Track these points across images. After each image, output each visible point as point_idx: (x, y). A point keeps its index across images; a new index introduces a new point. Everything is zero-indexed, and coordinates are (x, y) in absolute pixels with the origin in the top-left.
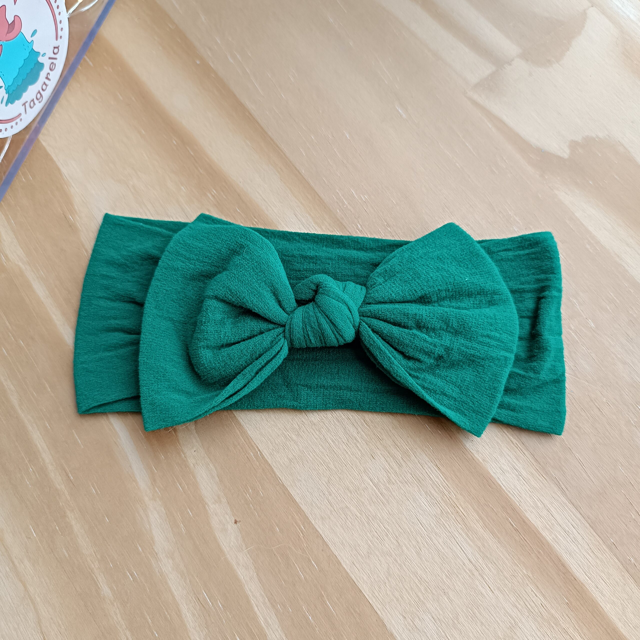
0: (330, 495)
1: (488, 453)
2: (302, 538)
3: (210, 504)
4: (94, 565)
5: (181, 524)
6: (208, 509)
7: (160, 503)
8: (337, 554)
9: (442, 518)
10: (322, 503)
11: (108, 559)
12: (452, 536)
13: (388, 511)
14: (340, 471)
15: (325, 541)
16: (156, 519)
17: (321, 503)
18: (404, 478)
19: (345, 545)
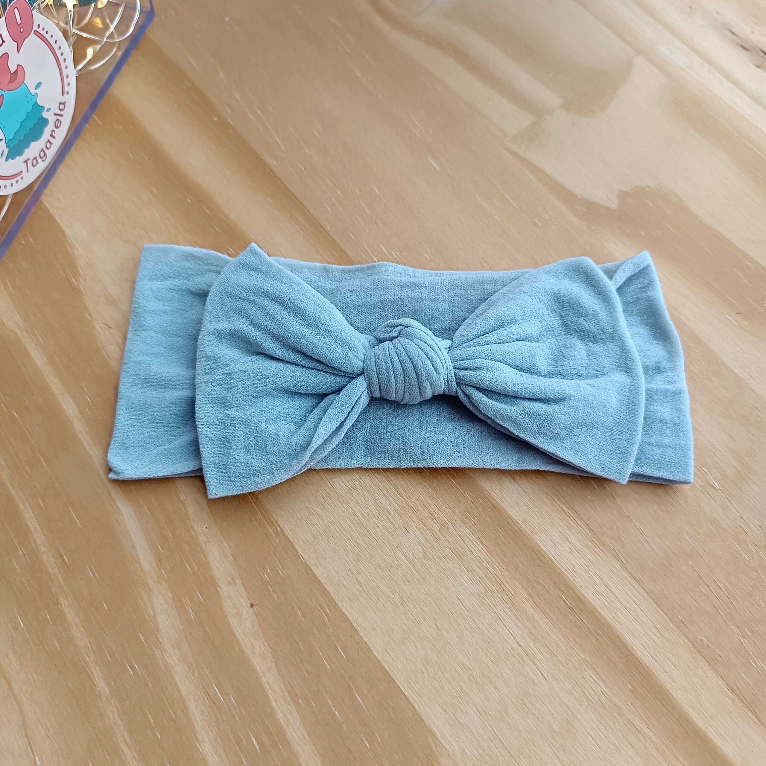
0: (359, 574)
1: (536, 524)
2: (328, 623)
3: (222, 586)
4: (89, 658)
5: (189, 609)
6: (220, 591)
7: (166, 586)
8: (366, 640)
9: (486, 597)
10: (350, 582)
11: (105, 651)
12: (498, 618)
13: (426, 591)
14: (370, 546)
15: (353, 625)
16: (161, 605)
17: (348, 583)
18: (443, 553)
19: (376, 630)
